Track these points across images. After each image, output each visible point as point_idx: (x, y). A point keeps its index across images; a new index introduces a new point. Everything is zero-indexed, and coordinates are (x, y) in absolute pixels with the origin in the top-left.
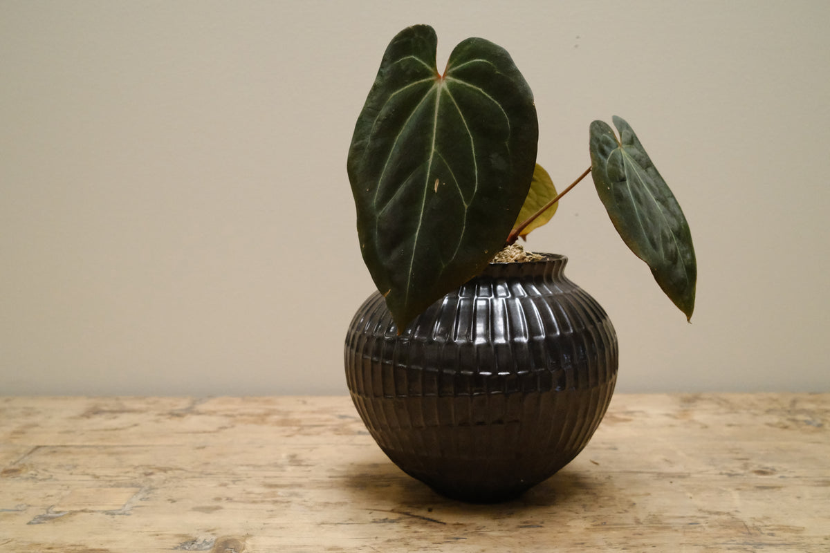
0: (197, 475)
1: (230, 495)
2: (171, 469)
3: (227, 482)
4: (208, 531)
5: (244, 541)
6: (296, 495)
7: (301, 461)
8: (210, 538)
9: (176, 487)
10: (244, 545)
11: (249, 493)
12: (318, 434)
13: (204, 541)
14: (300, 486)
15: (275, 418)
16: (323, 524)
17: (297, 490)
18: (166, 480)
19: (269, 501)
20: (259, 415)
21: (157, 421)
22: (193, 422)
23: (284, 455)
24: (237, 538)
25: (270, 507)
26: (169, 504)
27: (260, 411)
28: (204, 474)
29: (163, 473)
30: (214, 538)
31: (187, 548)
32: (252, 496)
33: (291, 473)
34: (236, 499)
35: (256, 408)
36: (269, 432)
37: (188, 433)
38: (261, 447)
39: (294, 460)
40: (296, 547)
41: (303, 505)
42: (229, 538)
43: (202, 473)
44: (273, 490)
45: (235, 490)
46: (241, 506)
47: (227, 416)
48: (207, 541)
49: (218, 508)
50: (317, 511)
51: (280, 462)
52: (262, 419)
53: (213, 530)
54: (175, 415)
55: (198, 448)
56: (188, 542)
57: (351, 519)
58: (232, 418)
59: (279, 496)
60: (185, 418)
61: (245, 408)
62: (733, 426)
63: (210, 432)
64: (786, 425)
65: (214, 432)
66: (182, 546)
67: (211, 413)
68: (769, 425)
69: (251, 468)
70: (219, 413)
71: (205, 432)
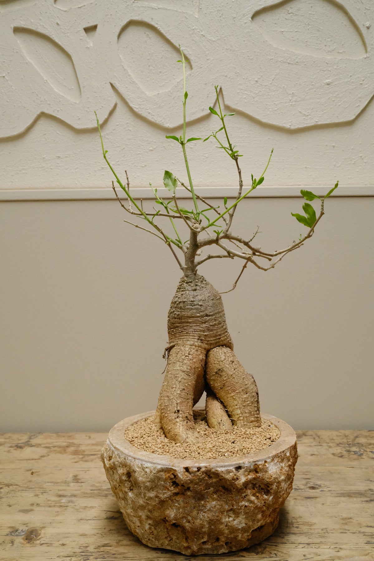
0: (24, 489)
1: (39, 502)
2: (12, 485)
3: (38, 493)
4: (25, 524)
5: (41, 531)
6: (72, 502)
7: (79, 479)
8: (25, 528)
9: (13, 496)
10: (41, 533)
11: (49, 501)
12: (92, 461)
13: (22, 531)
14: (75, 496)
15: (72, 449)
16: (81, 520)
17: (73, 499)
18: (8, 492)
19: (57, 506)
20: (63, 447)
21: (9, 452)
22: (28, 452)
23: (71, 475)
24: (38, 528)
25: (57, 509)
26: (8, 508)
27: (65, 444)
28: (28, 488)
29: (7, 488)
30: (27, 528)
31: (13, 534)
32: (50, 502)
33: (73, 487)
34: (41, 505)
35: (62, 442)
36: (66, 459)
37: (24, 460)
38: (60, 470)
39: (76, 479)
40: (65, 534)
41: (73, 508)
42: (35, 529)
43: (27, 487)
44: (61, 498)
45: (42, 499)
46: (43, 509)
47: (46, 447)
48: (23, 530)
49: (31, 510)
50: (80, 512)
51: (68, 480)
52: (64, 450)
53: (27, 524)
54: (19, 447)
55: (28, 471)
56: (14, 531)
57: (95, 517)
58: (49, 449)
59: (63, 503)
60: (24, 449)
61: (57, 442)
62: (314, 456)
63: (35, 459)
64: (343, 454)
65: (37, 459)
66: (11, 533)
67: (38, 445)
68: (333, 454)
69: (52, 484)
70: (42, 446)
71: (33, 459)
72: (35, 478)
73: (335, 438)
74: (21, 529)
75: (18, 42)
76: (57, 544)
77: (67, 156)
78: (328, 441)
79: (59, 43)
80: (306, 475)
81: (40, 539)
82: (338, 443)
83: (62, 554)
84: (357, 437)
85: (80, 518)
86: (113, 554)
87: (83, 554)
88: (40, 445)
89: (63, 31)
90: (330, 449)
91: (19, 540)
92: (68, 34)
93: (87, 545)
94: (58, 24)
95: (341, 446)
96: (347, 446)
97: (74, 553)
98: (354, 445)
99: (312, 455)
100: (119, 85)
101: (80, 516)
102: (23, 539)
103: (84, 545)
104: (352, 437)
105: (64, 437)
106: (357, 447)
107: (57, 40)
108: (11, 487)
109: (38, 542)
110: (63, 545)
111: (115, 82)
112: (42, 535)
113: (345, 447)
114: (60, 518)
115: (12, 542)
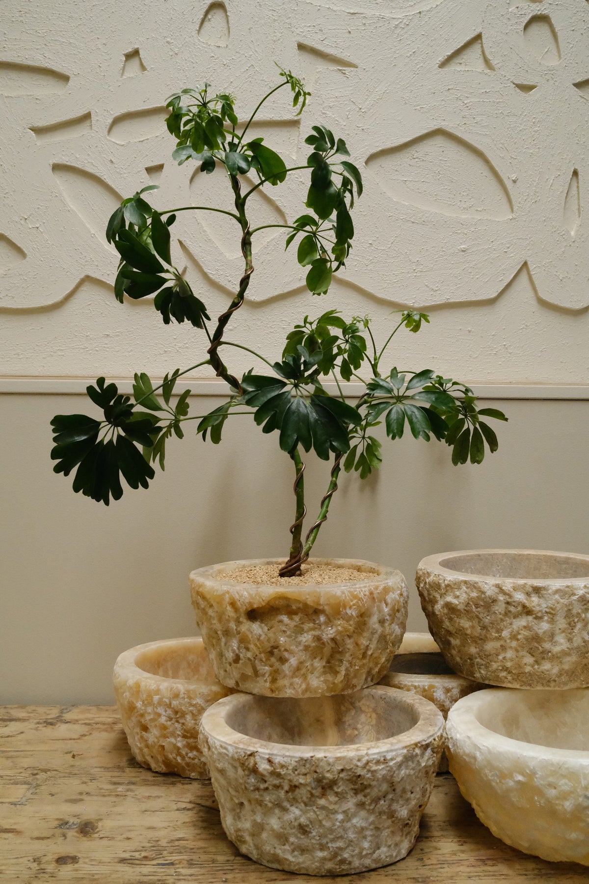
0: (67, 775)
1: (88, 790)
2: (49, 770)
3: (86, 781)
4: (75, 816)
5: (97, 823)
6: (131, 790)
8: (76, 821)
9: (54, 784)
10: (97, 826)
11: (101, 789)
13: (73, 823)
14: (133, 784)
16: (146, 811)
17: (132, 787)
18: (46, 779)
19: (113, 795)
20: (108, 724)
21: (36, 729)
22: (62, 730)
24: (92, 821)
25: (113, 799)
26: (50, 797)
27: (109, 720)
28: (71, 775)
29: (44, 774)
30: (79, 821)
31: (63, 827)
32: (102, 791)
33: (129, 773)
34: (92, 794)
35: (105, 717)
37: (59, 740)
38: (109, 752)
40: (128, 826)
41: (133, 797)
42: (89, 821)
43: (70, 773)
44: (116, 786)
45: (91, 787)
46: (95, 798)
47: (85, 724)
49: (82, 800)
50: (143, 802)
51: (121, 764)
53: (78, 815)
54: (49, 723)
55: (66, 753)
56: (63, 824)
57: (163, 808)
58: (89, 726)
59: (120, 791)
60: (57, 726)
61: (99, 718)
63: (74, 739)
65: (77, 739)
66: (60, 826)
67: (75, 722)
69: (102, 770)
70: (80, 722)
71: (71, 739)
72: (78, 762)
74: (71, 821)
76: (120, 838)
81: (98, 832)
83: (128, 848)
85: (144, 809)
86: (192, 849)
87: (154, 848)
88: (77, 721)
91: (71, 834)
93: (157, 839)
97: (143, 847)
101: (144, 806)
102: (77, 832)
103: (154, 839)
105: (107, 710)
108: (49, 773)
109: (96, 835)
110: (128, 839)
112: (100, 828)
114: (119, 809)
115: (64, 836)
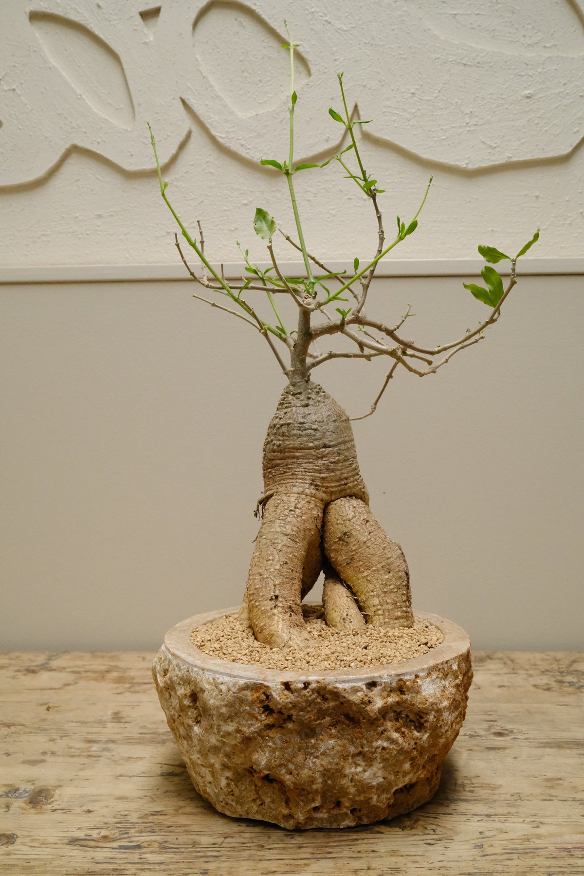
0: (33, 730)
1: (54, 749)
2: (14, 725)
3: (55, 737)
4: (29, 782)
5: (54, 791)
6: (107, 750)
7: (122, 718)
8: (30, 787)
9: (15, 741)
10: (54, 794)
11: (71, 748)
12: (144, 691)
13: (25, 790)
14: (113, 742)
15: (115, 674)
16: (121, 776)
17: (110, 745)
18: (7, 735)
19: (84, 756)
20: (101, 672)
21: (14, 678)
22: (44, 678)
23: (110, 712)
24: (49, 788)
25: (83, 760)
26: (5, 757)
27: (103, 668)
28: (40, 730)
29: (7, 729)
30: (33, 787)
31: (10, 796)
32: (73, 750)
33: (112, 729)
34: (58, 753)
35: (99, 664)
36: (104, 690)
37: (37, 689)
38: (94, 704)
39: (117, 717)
40: (94, 796)
41: (109, 759)
42: (44, 788)
43: (39, 728)
44: (90, 745)
45: (60, 745)
46: (61, 759)
47: (74, 672)
48: (27, 790)
49: (42, 761)
50: (120, 765)
51: (104, 718)
52: (101, 676)
53: (33, 781)
54: (31, 671)
55: (41, 705)
56: (13, 791)
57: (144, 773)
58: (78, 675)
59: (94, 751)
60: (38, 674)
61: (91, 665)
62: (503, 688)
63: (55, 689)
64: (551, 687)
65: (58, 689)
66: (7, 794)
67: (62, 669)
68: (535, 686)
69: (79, 724)
70: (67, 670)
71: (50, 689)
72: (51, 716)
73: (538, 663)
74: (23, 788)
75: (37, 35)
76: (79, 810)
77: (112, 213)
78: (527, 667)
79: (102, 36)
80: (490, 715)
81: (52, 802)
82: (543, 670)
83: (86, 825)
84: (574, 661)
85: (118, 773)
86: (169, 827)
87: (119, 825)
88: (64, 668)
89: (107, 17)
90: (530, 679)
91: (18, 804)
92: (115, 22)
93: (127, 813)
94: (99, 6)
95: (548, 675)
96: (558, 675)
97: (106, 823)
98: (569, 673)
99: (500, 687)
100: (195, 101)
101: (120, 770)
102: (25, 802)
103: (122, 813)
104: (567, 662)
105: (103, 657)
106: (573, 676)
107: (97, 32)
108: (12, 728)
109: (49, 807)
110: (89, 812)
111: (188, 97)
112: (56, 797)
113: (554, 676)
114: (87, 773)
115: (8, 807)
